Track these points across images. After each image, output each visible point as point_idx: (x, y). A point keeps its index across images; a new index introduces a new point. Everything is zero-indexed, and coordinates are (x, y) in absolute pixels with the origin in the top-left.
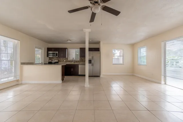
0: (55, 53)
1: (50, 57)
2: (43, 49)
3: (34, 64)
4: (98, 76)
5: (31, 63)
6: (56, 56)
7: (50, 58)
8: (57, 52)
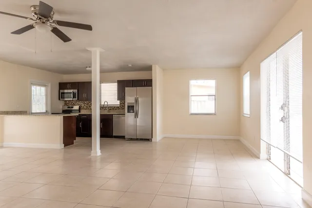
0: (71, 93)
1: (66, 101)
2: (50, 85)
3: (29, 114)
4: (148, 140)
5: (21, 112)
6: (74, 99)
7: (66, 103)
8: (76, 91)
